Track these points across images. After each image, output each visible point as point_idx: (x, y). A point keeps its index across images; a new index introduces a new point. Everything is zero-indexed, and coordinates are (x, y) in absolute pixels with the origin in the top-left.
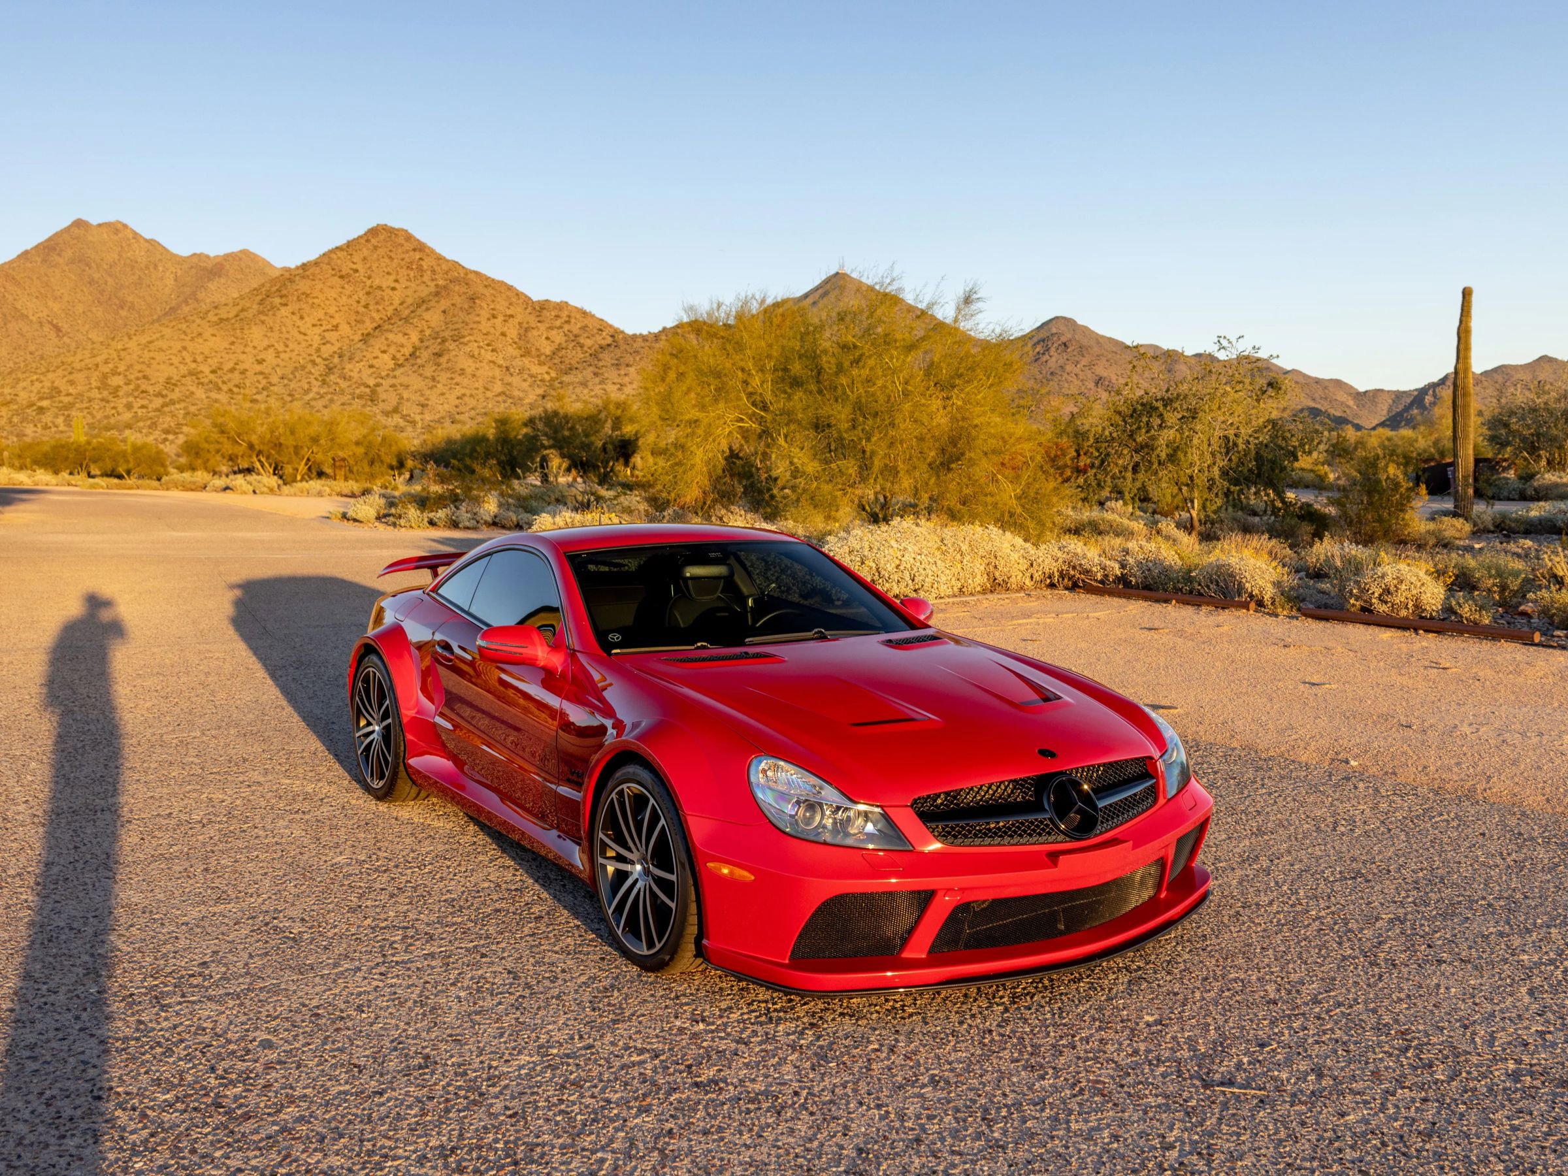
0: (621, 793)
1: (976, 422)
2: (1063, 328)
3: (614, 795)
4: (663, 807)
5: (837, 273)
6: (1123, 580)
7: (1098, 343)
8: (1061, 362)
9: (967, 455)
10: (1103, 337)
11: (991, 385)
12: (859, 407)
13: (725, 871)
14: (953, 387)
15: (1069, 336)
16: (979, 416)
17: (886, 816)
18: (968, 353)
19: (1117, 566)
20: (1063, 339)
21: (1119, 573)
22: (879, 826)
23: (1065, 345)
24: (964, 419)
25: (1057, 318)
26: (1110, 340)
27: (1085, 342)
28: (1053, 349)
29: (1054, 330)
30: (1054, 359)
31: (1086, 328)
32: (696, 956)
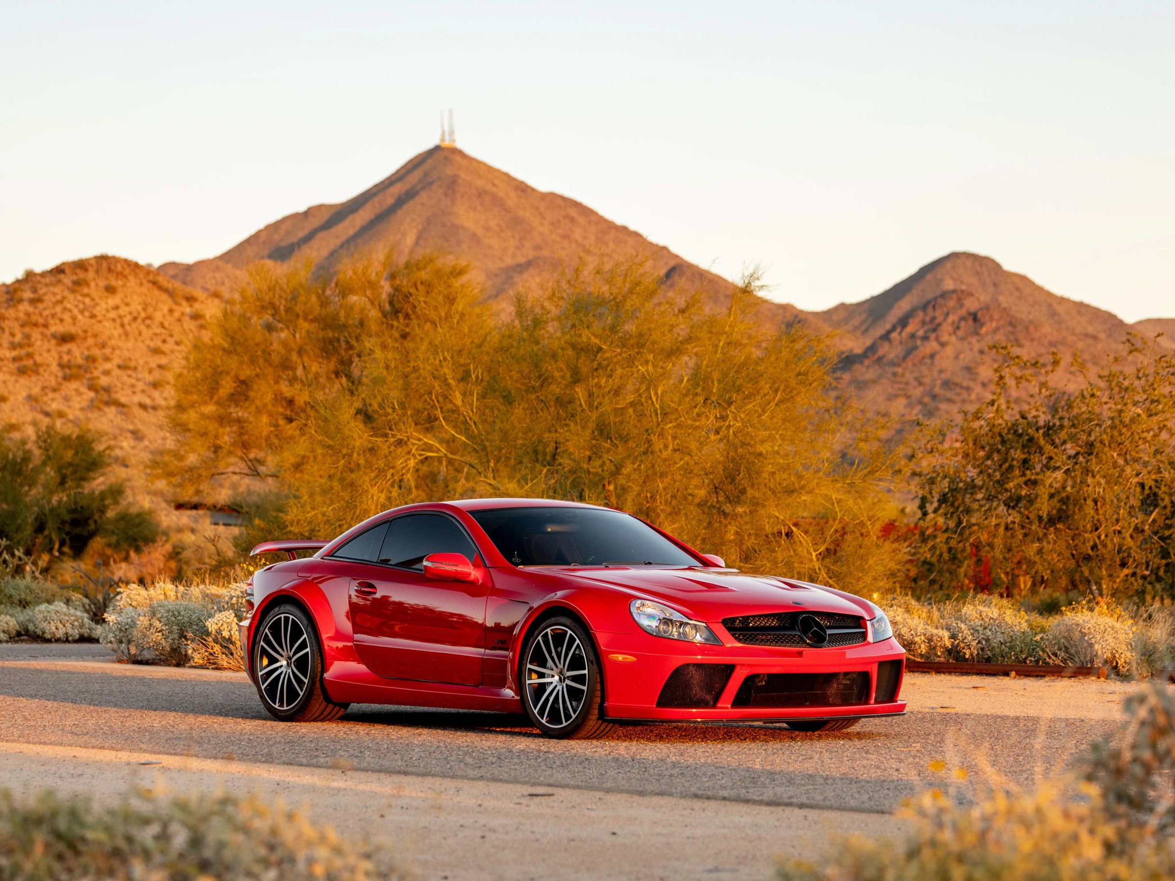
0: (546, 636)
1: (761, 448)
2: (969, 280)
3: (540, 638)
4: (578, 633)
5: (437, 148)
6: (954, 652)
7: (1053, 314)
8: (967, 357)
9: (750, 492)
10: (1062, 300)
11: (781, 401)
12: (602, 430)
13: (620, 658)
14: (730, 403)
15: (984, 297)
16: (763, 442)
17: (708, 628)
18: (748, 357)
19: (946, 634)
20: (971, 305)
21: (948, 644)
22: (704, 636)
23: (975, 318)
24: (743, 444)
25: (954, 256)
26: (1082, 308)
27: (1022, 311)
28: (946, 328)
29: (949, 284)
30: (949, 351)
31: (1023, 278)
32: (598, 719)
